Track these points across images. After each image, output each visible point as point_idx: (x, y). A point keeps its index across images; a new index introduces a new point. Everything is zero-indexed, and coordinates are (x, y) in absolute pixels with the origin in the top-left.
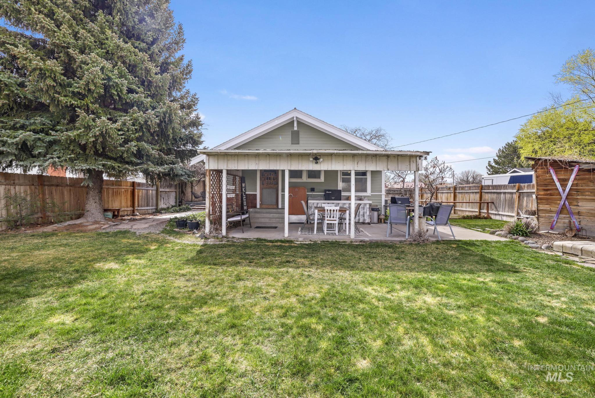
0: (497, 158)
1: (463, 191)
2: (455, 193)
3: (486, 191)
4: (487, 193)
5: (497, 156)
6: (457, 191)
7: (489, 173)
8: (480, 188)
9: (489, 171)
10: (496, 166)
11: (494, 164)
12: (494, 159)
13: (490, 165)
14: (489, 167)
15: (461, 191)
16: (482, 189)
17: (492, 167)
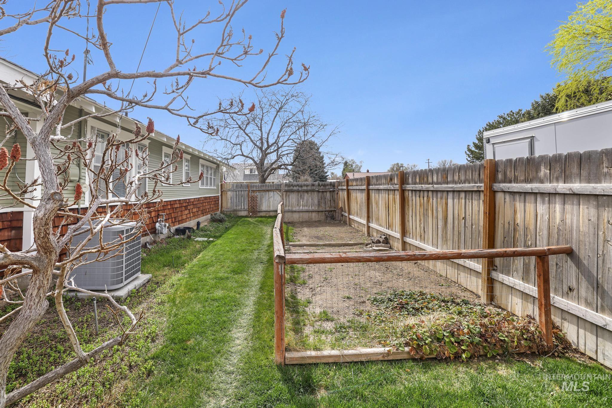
0: (477, 142)
1: (425, 187)
2: (403, 192)
3: (515, 187)
4: (525, 194)
5: (477, 139)
6: (409, 187)
7: (469, 159)
8: (485, 175)
9: (469, 157)
10: (477, 151)
11: (473, 149)
12: (474, 143)
13: (469, 150)
14: (468, 153)
15: (418, 187)
16: (493, 178)
17: (472, 152)
